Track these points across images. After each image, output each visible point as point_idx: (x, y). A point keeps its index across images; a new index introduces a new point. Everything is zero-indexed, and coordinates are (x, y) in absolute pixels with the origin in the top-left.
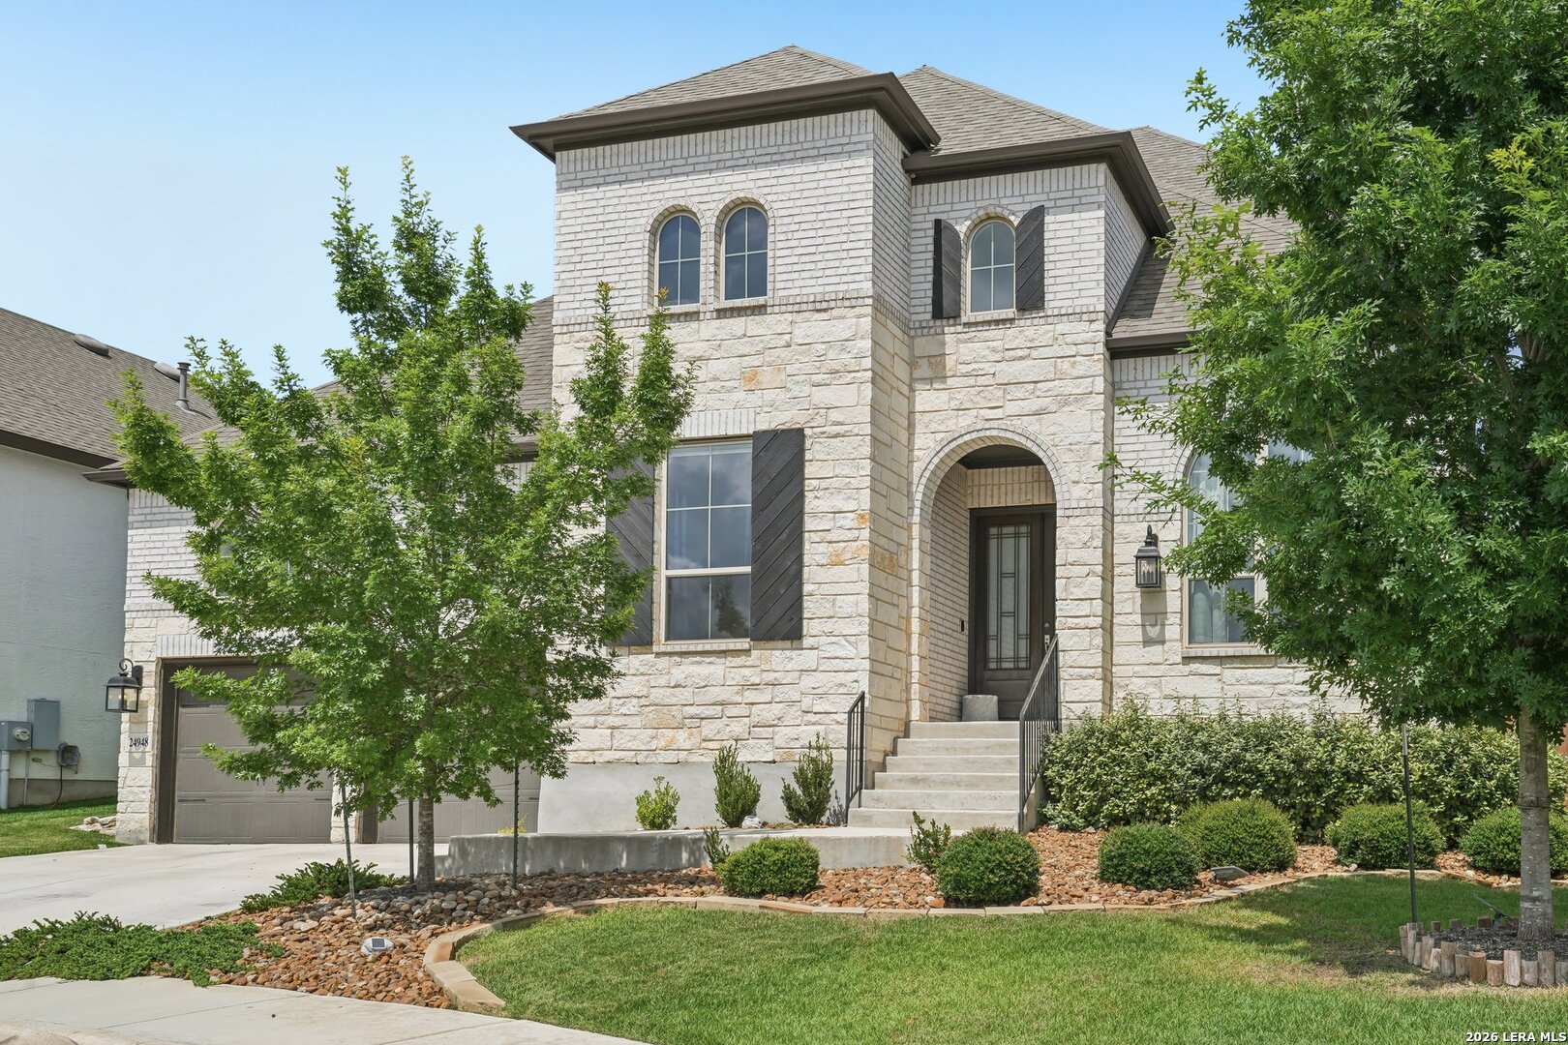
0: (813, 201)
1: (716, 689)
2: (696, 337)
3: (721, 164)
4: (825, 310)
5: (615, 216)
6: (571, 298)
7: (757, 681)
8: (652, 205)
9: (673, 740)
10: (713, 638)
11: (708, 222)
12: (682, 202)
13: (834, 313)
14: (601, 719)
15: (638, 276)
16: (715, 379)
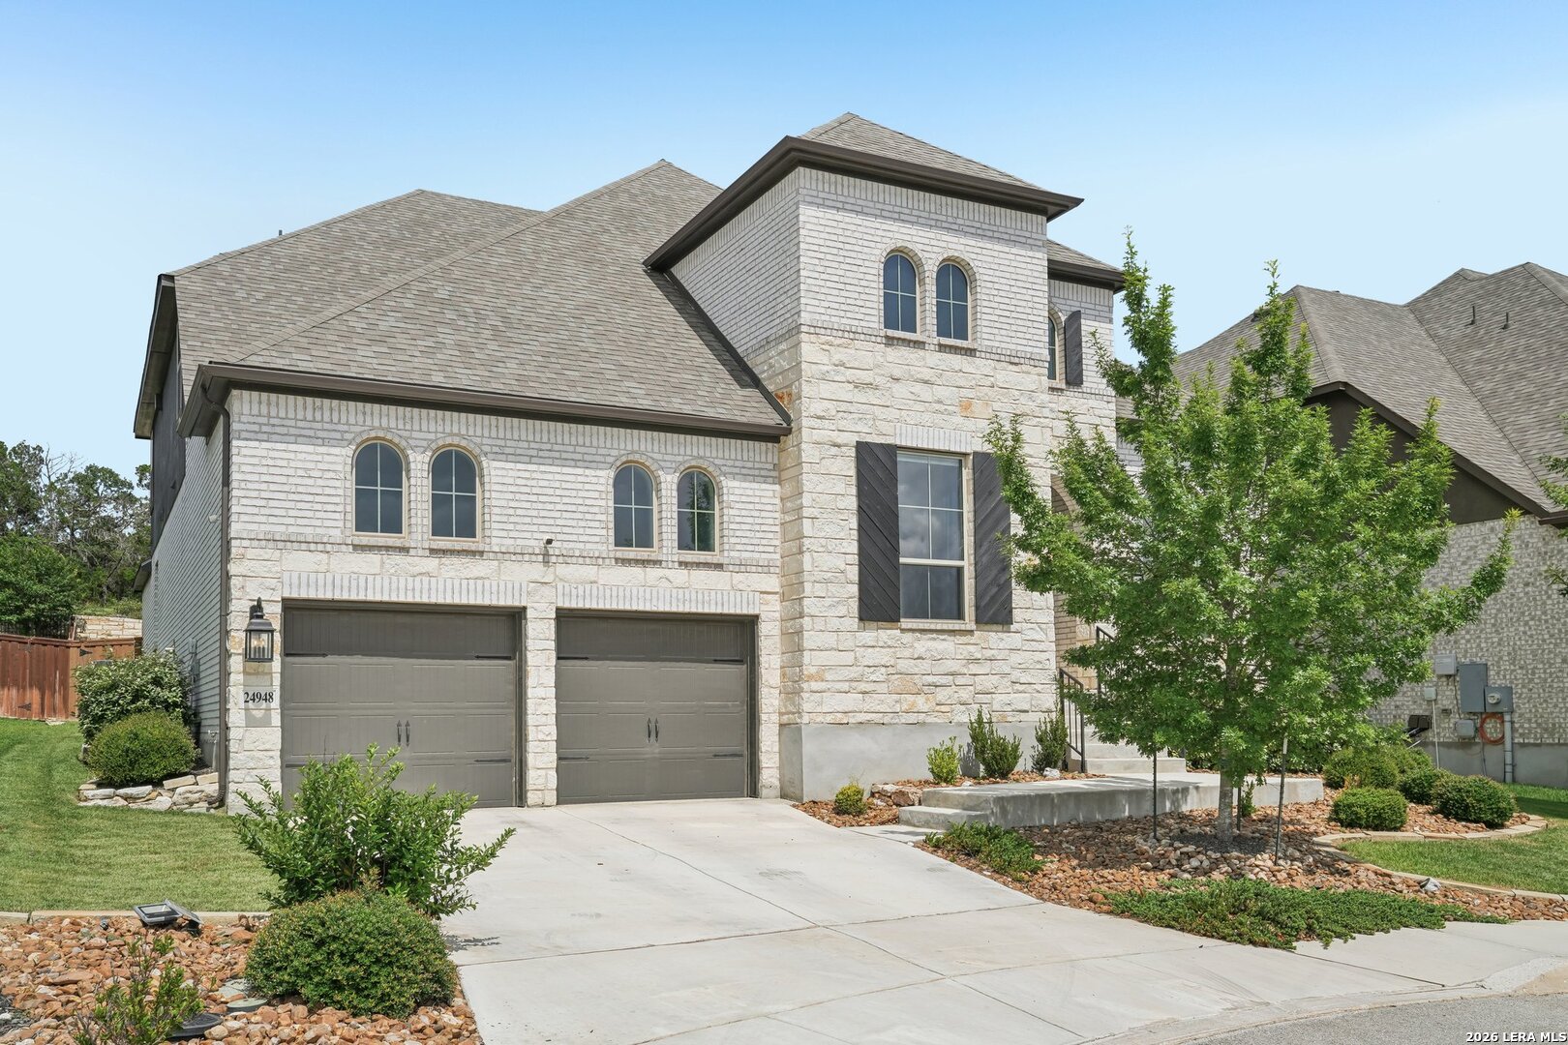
0: (1007, 275)
1: (949, 662)
2: (922, 363)
3: (939, 224)
4: (1016, 364)
5: (853, 241)
6: (817, 303)
7: (979, 656)
8: (884, 240)
9: (913, 704)
10: (932, 618)
11: (930, 269)
12: (910, 246)
13: (1024, 367)
14: (854, 684)
15: (875, 298)
16: (940, 402)
